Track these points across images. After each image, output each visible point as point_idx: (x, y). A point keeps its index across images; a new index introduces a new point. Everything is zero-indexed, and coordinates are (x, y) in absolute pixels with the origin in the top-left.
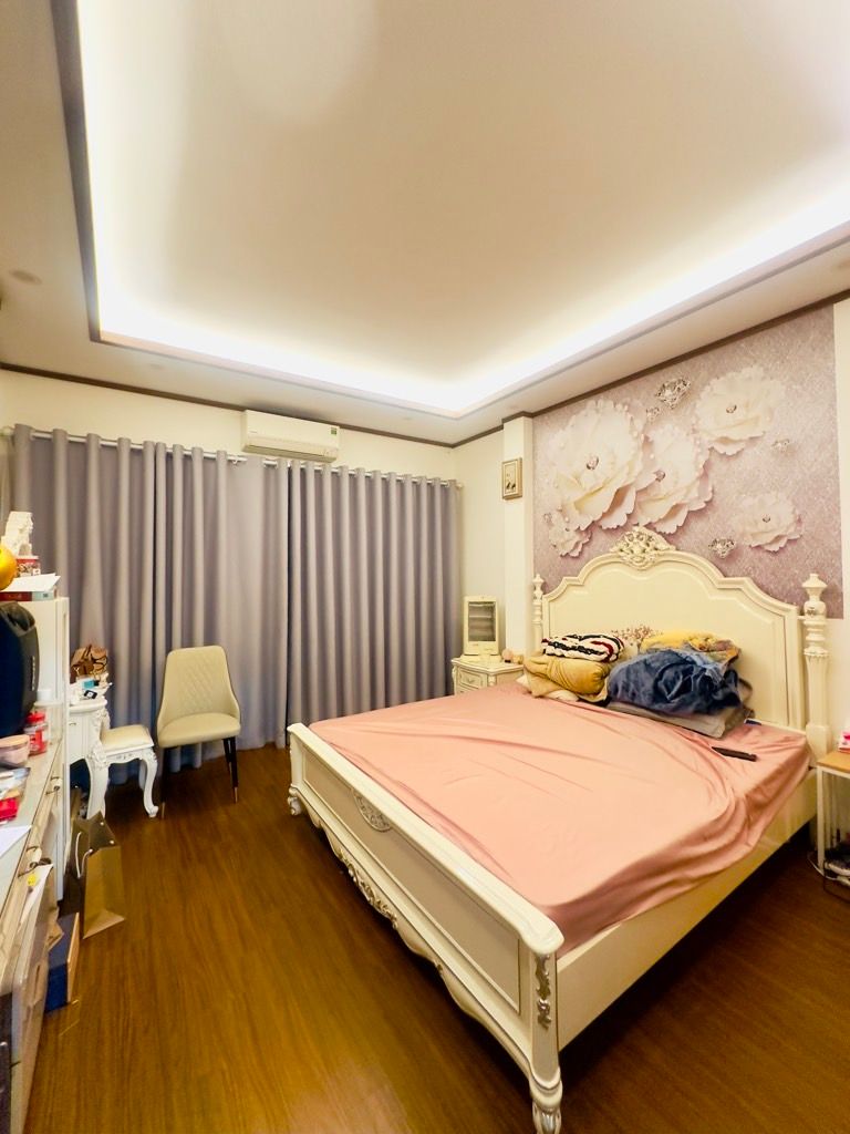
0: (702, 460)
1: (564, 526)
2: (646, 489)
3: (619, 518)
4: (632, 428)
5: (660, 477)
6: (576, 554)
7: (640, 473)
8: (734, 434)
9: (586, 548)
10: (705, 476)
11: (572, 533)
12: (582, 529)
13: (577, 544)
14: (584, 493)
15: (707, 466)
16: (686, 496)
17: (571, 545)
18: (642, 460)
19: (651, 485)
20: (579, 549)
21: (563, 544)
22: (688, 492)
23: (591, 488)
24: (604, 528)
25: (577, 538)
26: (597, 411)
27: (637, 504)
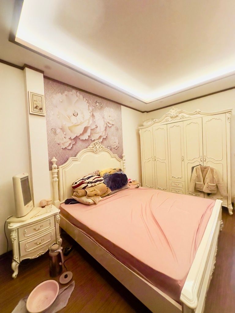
0: (105, 125)
1: (63, 136)
2: (93, 129)
3: (85, 137)
4: (89, 109)
5: (97, 127)
6: (70, 148)
7: (92, 124)
8: (111, 122)
9: (74, 146)
10: (106, 130)
11: (67, 139)
12: (72, 138)
13: (70, 144)
14: (72, 125)
15: (106, 127)
16: (102, 134)
17: (67, 145)
18: (92, 120)
19: (95, 128)
20: (71, 146)
21: (63, 144)
22: (103, 133)
23: (75, 124)
24: (81, 139)
25: (70, 142)
26: (77, 96)
27: (91, 133)
